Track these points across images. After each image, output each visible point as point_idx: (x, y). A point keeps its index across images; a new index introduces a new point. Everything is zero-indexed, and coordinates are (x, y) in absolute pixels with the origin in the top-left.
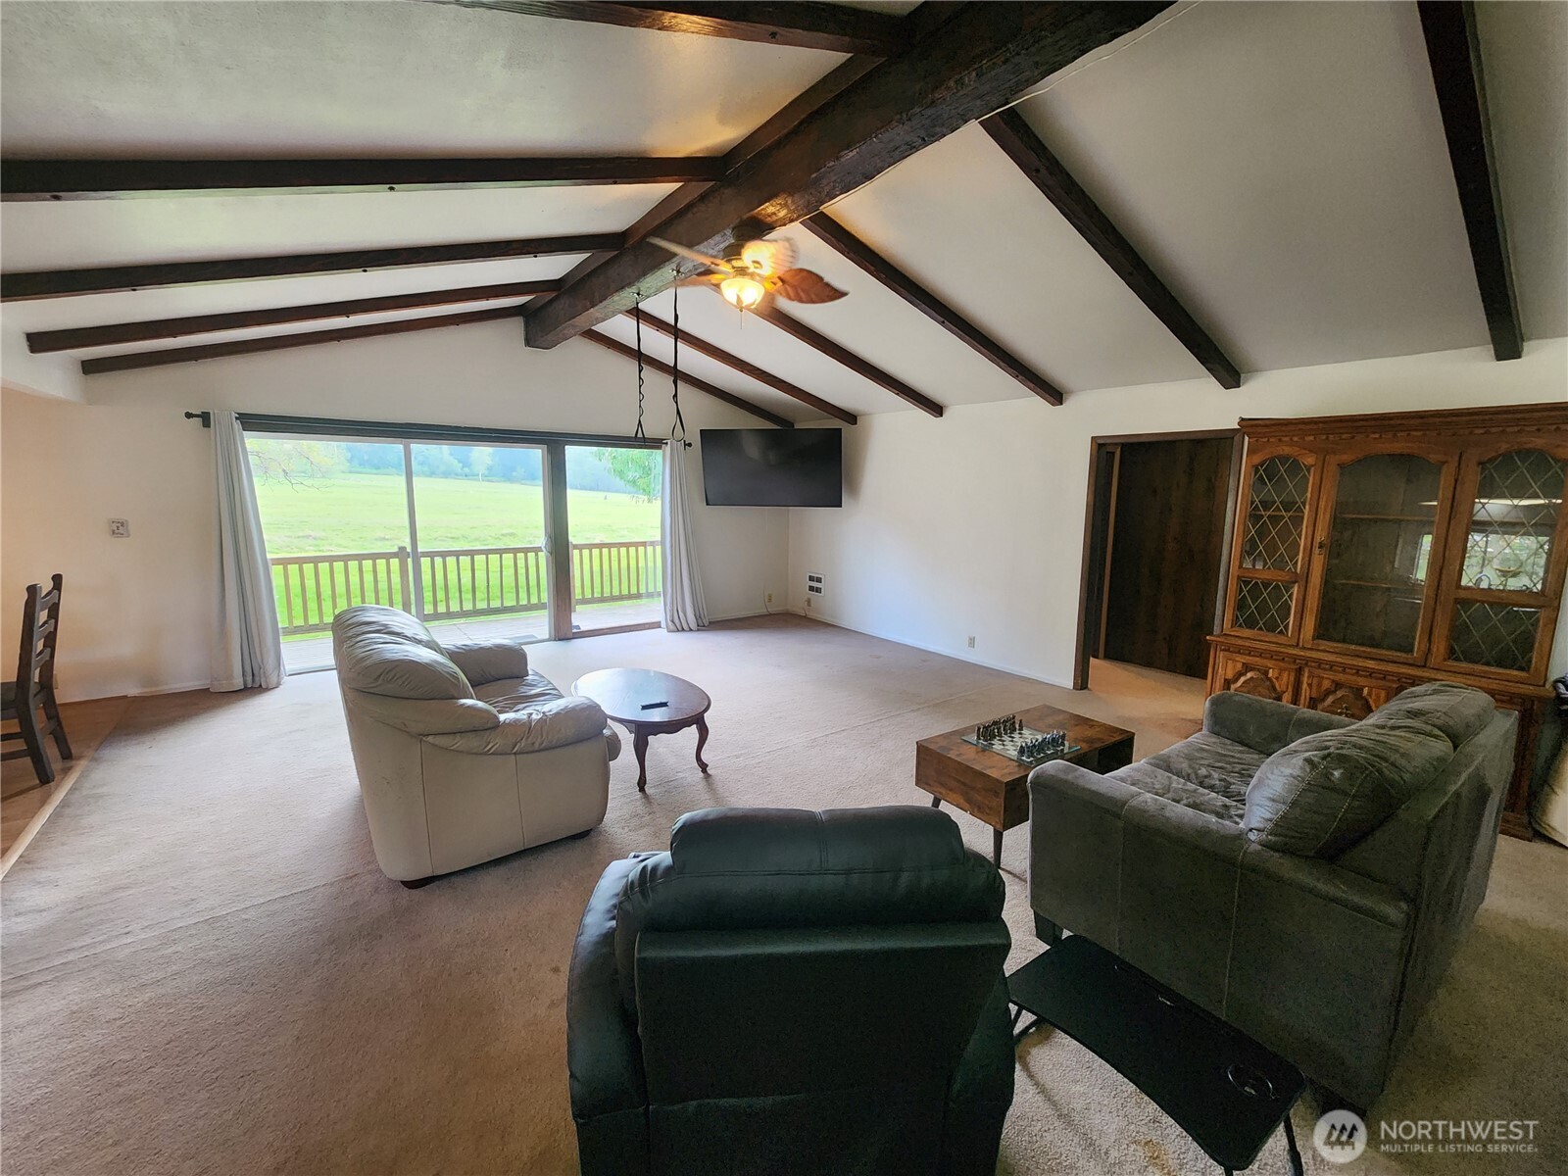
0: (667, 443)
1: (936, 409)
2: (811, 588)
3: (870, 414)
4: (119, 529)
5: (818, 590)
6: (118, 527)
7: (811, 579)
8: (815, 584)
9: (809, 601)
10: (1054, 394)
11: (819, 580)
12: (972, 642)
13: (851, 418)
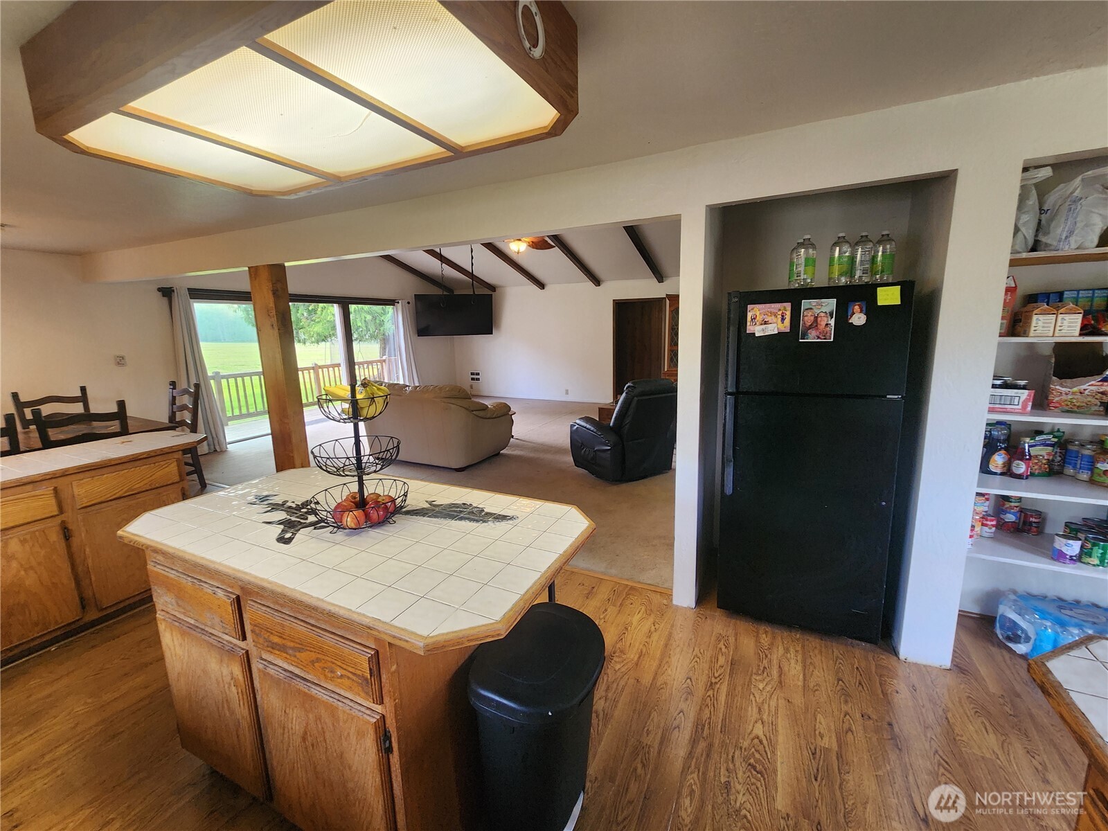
0: (398, 302)
1: (541, 285)
2: (473, 379)
3: (503, 287)
4: (120, 361)
5: (478, 379)
6: (120, 360)
7: (472, 374)
8: (475, 376)
9: (471, 387)
10: (597, 281)
11: (478, 374)
12: (567, 392)
13: (493, 288)
